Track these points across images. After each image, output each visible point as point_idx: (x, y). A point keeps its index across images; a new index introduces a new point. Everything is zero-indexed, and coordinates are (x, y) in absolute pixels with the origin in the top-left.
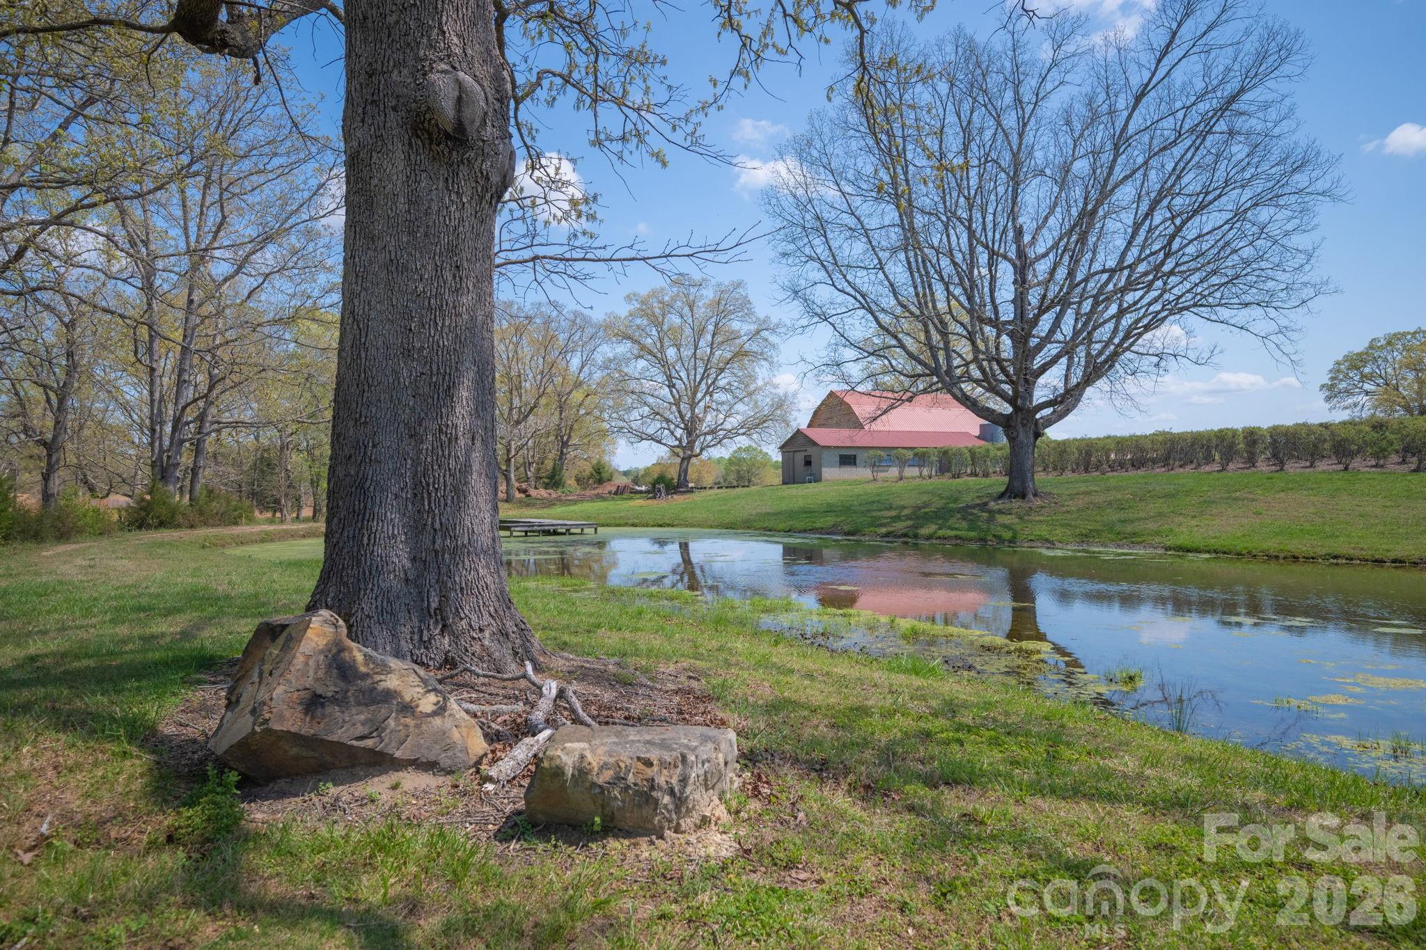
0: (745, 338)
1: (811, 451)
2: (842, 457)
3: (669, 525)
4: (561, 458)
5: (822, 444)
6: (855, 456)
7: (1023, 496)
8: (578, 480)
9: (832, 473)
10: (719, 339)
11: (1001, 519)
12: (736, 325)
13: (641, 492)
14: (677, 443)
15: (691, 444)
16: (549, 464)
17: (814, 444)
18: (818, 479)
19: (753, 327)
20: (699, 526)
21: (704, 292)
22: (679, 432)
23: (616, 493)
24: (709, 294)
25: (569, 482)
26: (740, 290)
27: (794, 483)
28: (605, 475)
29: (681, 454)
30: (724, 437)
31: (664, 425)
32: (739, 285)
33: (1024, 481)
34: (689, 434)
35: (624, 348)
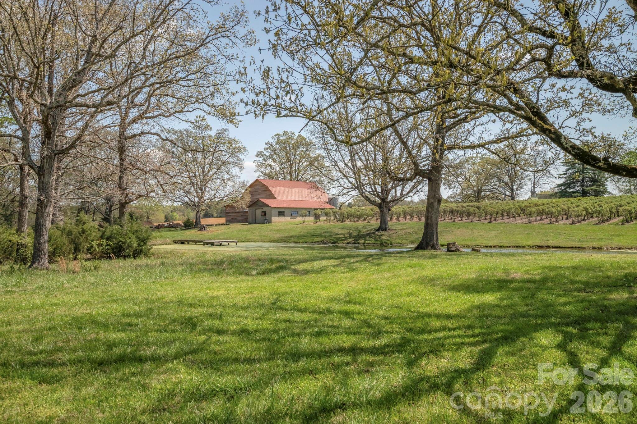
1: (265, 209)
2: (279, 212)
3: (247, 242)
5: (272, 206)
6: (284, 212)
7: (386, 230)
9: (275, 219)
11: (383, 237)
17: (268, 206)
18: (270, 222)
20: (260, 242)
23: (157, 228)
27: (256, 223)
33: (386, 226)
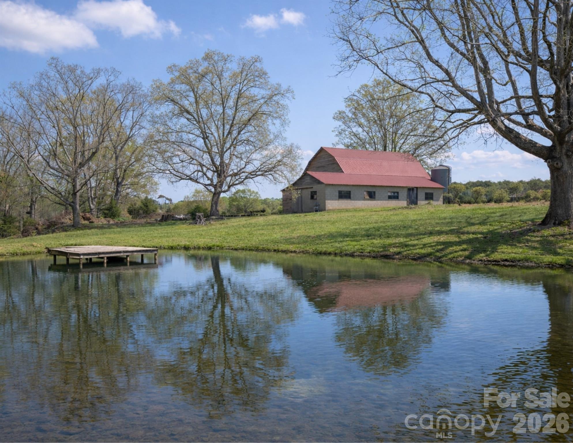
0: (262, 101)
1: (316, 188)
2: (340, 192)
4: (116, 194)
5: (325, 182)
6: (350, 191)
8: (130, 212)
9: (333, 205)
10: (242, 101)
12: (255, 91)
13: (180, 219)
14: (209, 182)
15: (221, 183)
16: (108, 200)
17: (319, 182)
18: (322, 209)
19: (269, 92)
21: (229, 65)
22: (210, 174)
23: (161, 220)
24: (234, 66)
25: (122, 212)
26: (258, 64)
27: (302, 212)
28: (151, 208)
29: (213, 190)
30: (246, 178)
31: (200, 168)
32: (257, 60)
34: (219, 176)
35: (167, 108)
